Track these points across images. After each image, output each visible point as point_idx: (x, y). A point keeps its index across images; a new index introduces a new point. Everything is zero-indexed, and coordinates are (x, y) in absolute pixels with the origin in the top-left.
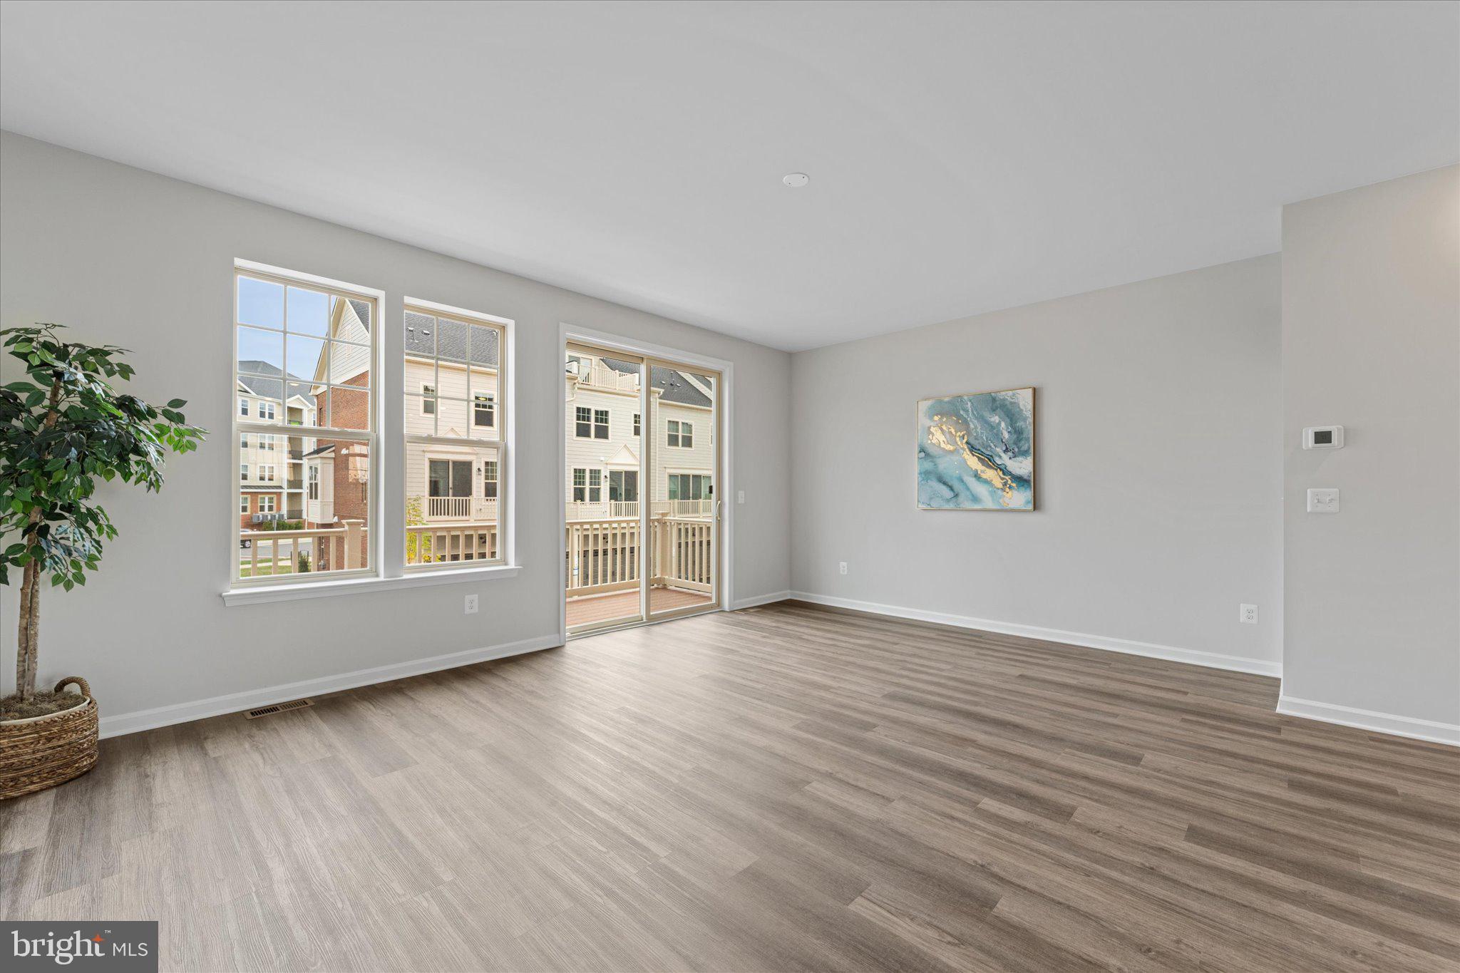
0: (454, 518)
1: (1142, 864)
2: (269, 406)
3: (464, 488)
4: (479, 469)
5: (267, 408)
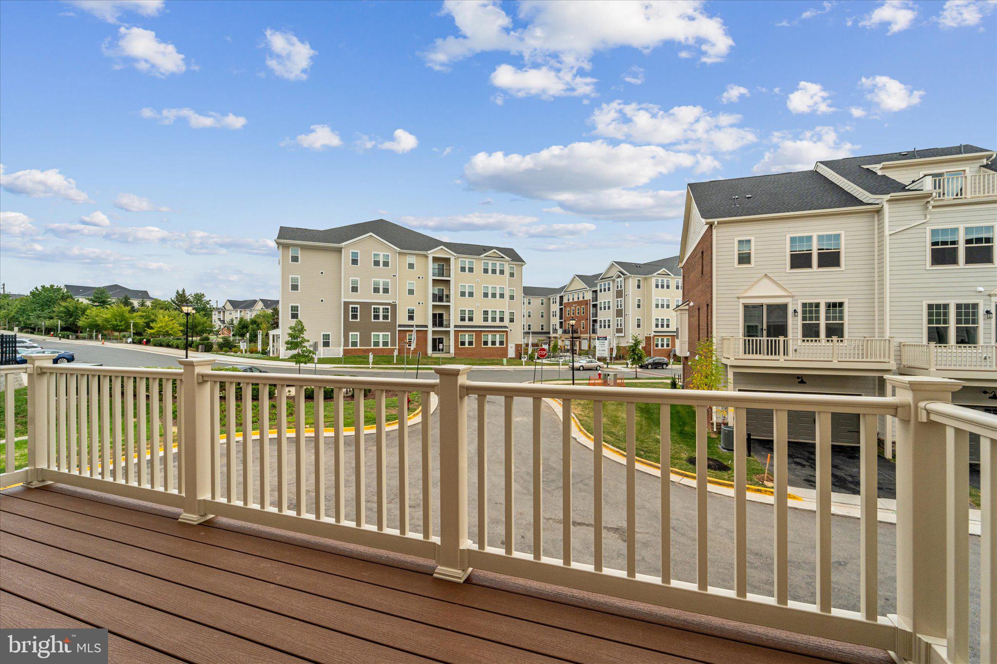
0: (766, 357)
2: (667, 280)
3: (779, 329)
4: (795, 311)
5: (665, 282)
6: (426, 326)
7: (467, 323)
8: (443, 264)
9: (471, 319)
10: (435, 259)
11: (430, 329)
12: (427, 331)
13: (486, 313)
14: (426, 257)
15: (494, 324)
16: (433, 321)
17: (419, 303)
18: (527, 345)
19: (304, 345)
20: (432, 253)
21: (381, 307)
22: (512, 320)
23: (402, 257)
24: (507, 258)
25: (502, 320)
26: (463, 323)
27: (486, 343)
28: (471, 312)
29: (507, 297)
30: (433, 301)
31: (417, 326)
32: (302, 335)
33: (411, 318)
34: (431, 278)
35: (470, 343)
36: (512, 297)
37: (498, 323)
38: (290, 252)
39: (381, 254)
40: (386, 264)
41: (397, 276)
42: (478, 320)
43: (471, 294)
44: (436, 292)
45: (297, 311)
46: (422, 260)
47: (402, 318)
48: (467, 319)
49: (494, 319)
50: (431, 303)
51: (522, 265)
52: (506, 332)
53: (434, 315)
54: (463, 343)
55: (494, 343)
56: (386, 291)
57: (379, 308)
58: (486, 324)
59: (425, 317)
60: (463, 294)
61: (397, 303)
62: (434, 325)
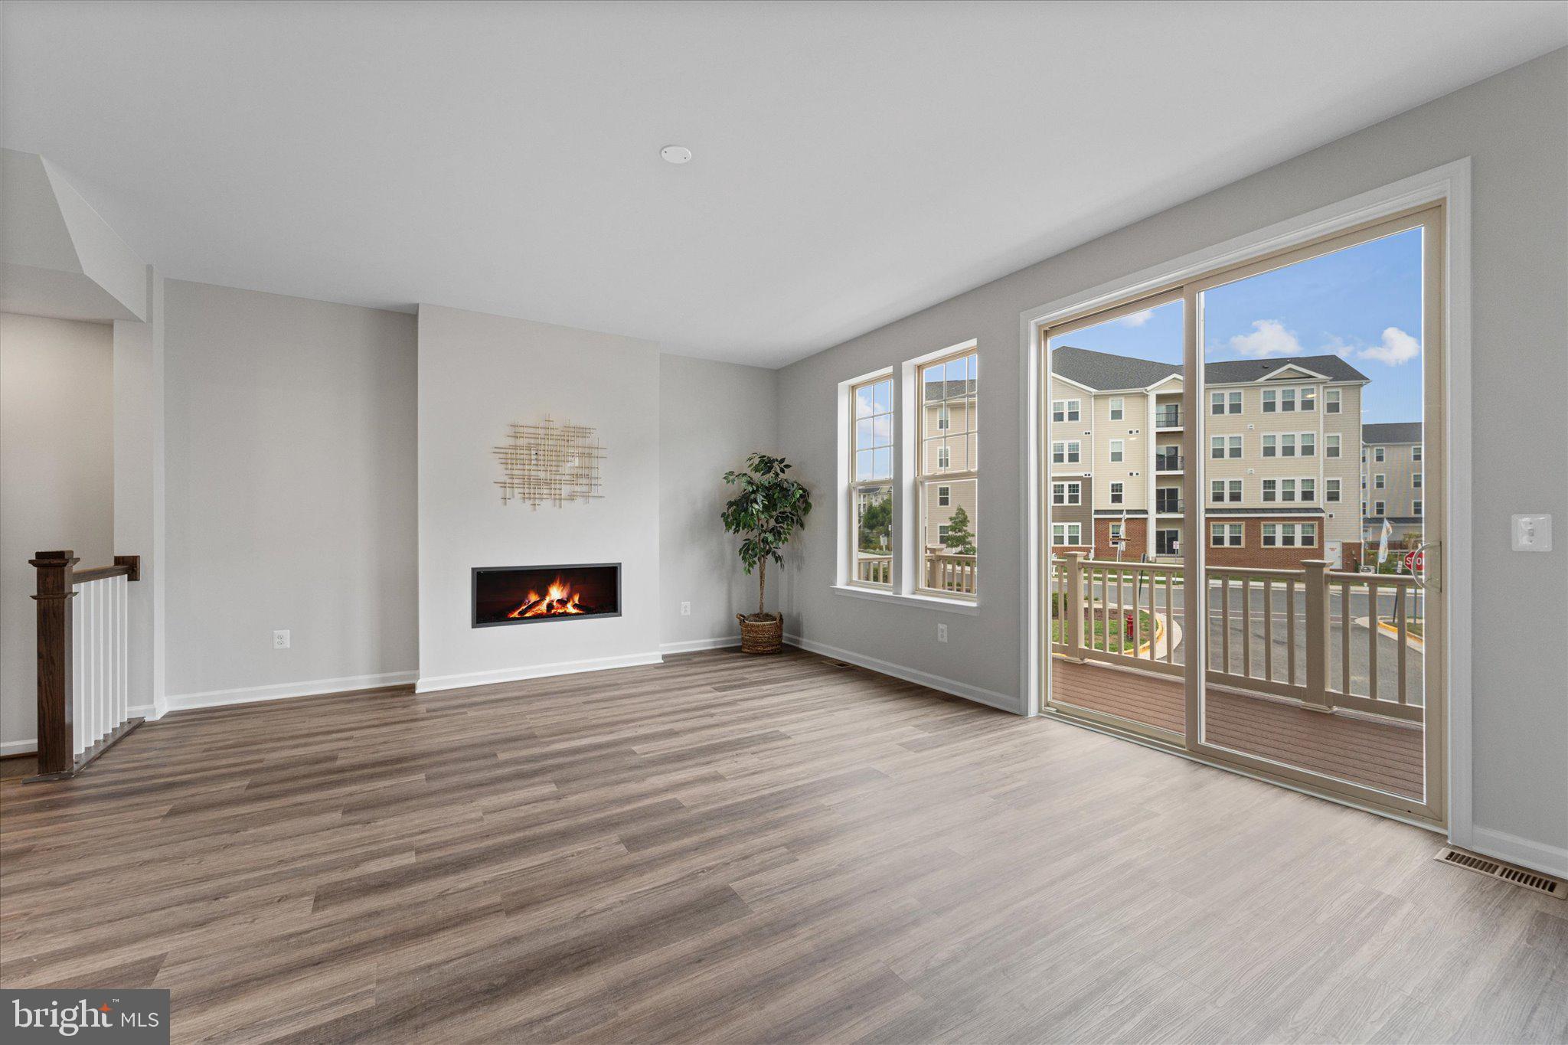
1: (227, 898)
6: (1145, 512)
7: (1227, 503)
8: (1177, 406)
9: (1235, 497)
10: (1160, 398)
11: (1153, 515)
12: (1146, 519)
13: (1270, 484)
14: (1145, 396)
15: (1288, 504)
16: (1158, 502)
17: (1131, 474)
18: (1375, 546)
19: (967, 540)
20: (1154, 390)
21: (1066, 484)
22: (1333, 496)
23: (1101, 402)
24: (1320, 376)
25: (1308, 496)
26: (1218, 505)
27: (1270, 540)
28: (1236, 484)
29: (1321, 450)
30: (1158, 469)
31: (1129, 512)
32: (965, 528)
33: (1117, 498)
34: (1153, 430)
35: (1235, 540)
36: (1333, 452)
37: (1298, 502)
38: (938, 415)
39: (1066, 402)
40: (1074, 416)
41: (1093, 433)
42: (1252, 498)
43: (1236, 453)
44: (1164, 452)
45: (948, 494)
46: (1136, 402)
47: (1101, 499)
48: (1227, 497)
49: (1289, 496)
50: (1153, 472)
51: (1361, 385)
52: (1320, 519)
53: (1160, 494)
54: (1219, 540)
55: (1288, 540)
56: (1074, 458)
57: (1063, 485)
58: (1269, 505)
59: (1142, 495)
60: (1218, 453)
61: (1092, 475)
62: (1160, 508)
